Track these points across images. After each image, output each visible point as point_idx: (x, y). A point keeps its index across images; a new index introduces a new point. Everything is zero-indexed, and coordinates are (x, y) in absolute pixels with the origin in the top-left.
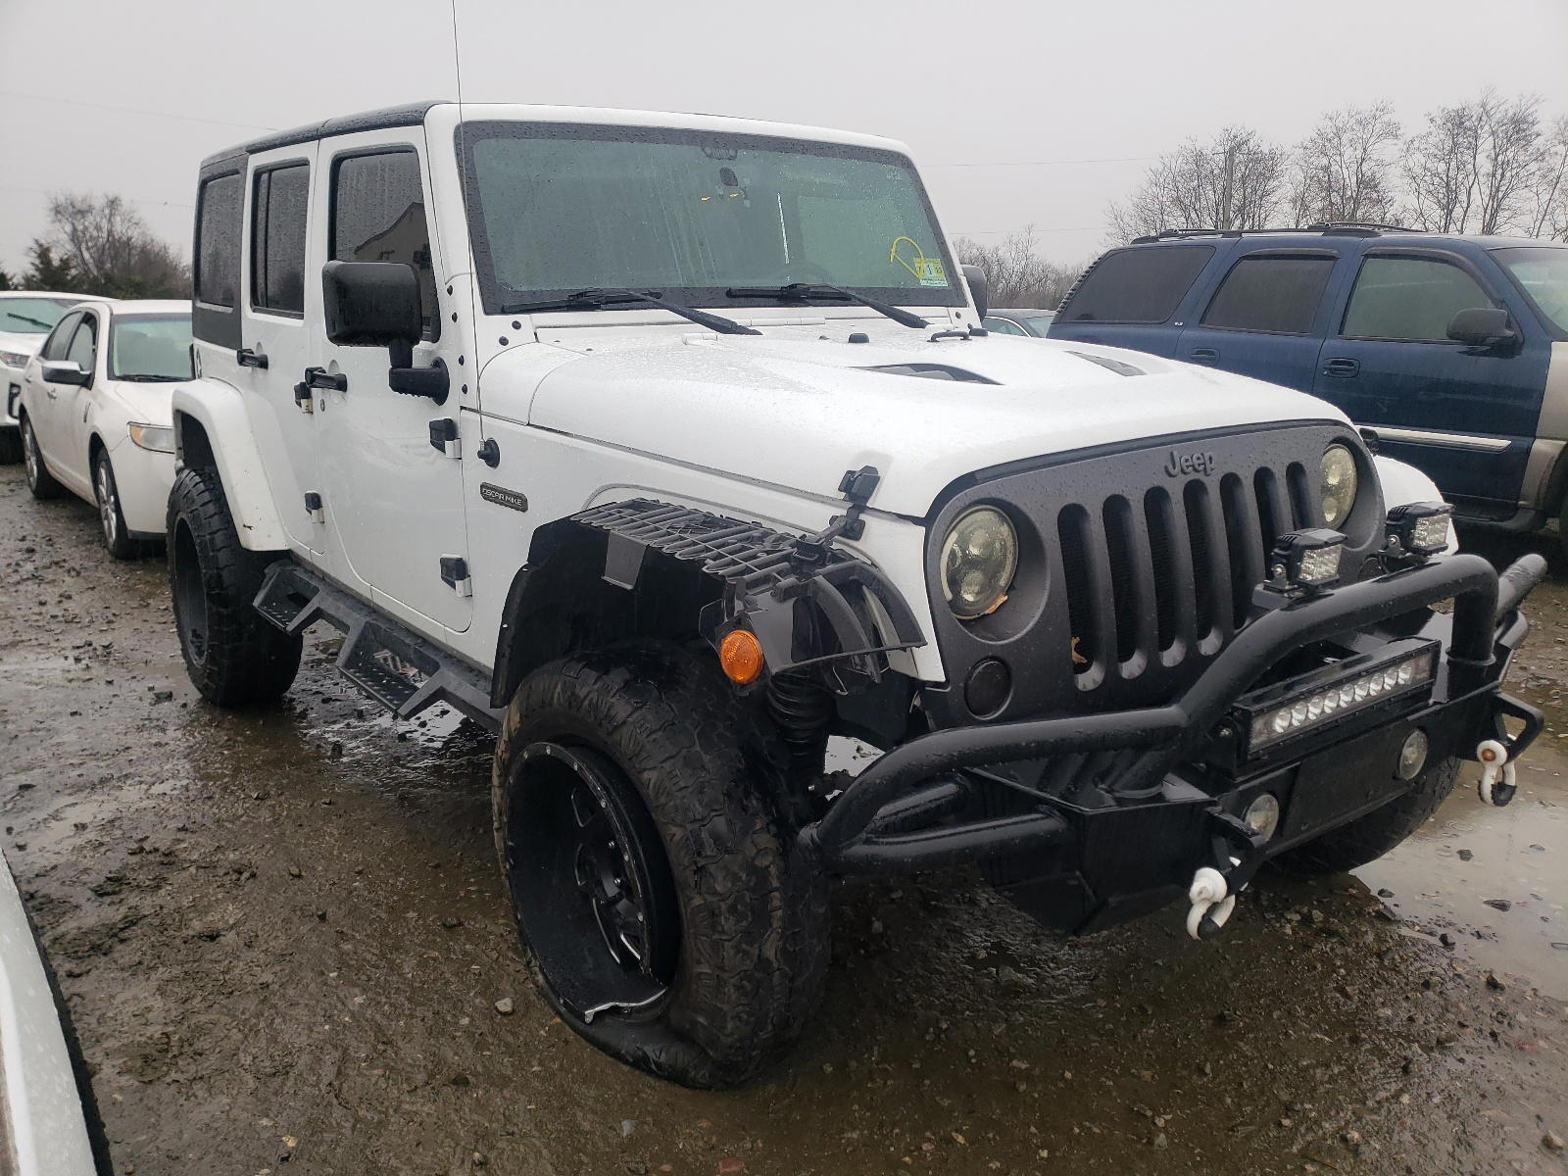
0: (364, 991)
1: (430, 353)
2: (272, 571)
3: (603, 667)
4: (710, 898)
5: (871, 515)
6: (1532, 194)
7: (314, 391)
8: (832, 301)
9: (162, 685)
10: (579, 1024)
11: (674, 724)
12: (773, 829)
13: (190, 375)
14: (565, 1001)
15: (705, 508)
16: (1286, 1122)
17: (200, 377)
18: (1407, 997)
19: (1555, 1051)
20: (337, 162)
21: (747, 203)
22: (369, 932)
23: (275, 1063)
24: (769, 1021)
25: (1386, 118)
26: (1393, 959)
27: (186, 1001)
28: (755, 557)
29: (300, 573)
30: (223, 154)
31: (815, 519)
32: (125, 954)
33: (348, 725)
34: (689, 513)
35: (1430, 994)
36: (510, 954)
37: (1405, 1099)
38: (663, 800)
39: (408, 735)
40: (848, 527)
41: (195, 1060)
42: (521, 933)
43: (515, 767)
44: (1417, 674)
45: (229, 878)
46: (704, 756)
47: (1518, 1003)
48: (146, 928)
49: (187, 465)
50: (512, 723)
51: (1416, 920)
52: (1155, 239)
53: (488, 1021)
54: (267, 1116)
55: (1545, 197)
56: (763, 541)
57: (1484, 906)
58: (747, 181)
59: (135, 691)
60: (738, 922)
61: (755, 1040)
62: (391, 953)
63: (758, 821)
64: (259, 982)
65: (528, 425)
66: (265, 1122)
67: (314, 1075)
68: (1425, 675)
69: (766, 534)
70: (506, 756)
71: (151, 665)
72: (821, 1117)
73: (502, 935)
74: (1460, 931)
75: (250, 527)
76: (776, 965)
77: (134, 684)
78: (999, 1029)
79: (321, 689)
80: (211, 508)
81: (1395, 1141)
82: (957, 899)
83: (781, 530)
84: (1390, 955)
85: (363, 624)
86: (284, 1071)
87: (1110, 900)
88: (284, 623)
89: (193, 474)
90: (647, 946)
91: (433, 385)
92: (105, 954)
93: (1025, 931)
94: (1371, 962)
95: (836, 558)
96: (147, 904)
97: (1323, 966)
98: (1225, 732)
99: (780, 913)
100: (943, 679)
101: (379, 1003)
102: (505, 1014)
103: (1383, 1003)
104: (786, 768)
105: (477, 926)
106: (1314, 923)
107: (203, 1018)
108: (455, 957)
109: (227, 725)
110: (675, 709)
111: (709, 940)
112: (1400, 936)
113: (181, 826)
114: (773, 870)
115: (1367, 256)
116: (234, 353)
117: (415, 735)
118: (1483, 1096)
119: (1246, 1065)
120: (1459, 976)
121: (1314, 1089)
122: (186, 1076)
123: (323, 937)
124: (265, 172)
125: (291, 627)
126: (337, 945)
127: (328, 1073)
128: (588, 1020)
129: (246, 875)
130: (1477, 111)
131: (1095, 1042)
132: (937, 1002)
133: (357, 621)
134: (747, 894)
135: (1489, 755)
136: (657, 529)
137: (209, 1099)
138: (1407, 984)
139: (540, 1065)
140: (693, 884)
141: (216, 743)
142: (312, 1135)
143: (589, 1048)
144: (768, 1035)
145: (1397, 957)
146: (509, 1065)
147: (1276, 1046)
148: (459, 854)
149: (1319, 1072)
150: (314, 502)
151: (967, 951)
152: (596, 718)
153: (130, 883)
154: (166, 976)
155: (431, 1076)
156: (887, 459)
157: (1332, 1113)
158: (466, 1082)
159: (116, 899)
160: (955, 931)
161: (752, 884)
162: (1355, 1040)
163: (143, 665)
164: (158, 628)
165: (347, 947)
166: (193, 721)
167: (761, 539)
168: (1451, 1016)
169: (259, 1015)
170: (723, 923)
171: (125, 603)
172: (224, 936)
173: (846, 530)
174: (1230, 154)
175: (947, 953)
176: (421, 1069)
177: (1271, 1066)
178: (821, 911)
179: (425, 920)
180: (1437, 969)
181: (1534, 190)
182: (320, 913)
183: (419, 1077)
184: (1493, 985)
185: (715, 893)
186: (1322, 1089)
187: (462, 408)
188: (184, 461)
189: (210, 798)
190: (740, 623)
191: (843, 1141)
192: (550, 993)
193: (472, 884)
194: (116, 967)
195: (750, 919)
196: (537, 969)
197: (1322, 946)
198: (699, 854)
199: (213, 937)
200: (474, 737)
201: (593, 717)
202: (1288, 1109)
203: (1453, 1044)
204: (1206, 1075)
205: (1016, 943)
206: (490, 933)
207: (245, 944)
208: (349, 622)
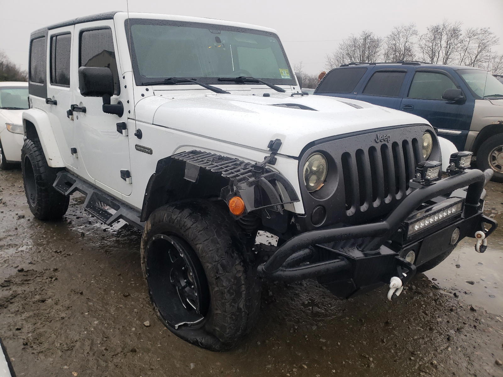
0: (98, 319)
1: (117, 99)
2: (59, 174)
3: (181, 208)
4: (221, 288)
5: (278, 156)
6: (458, 54)
7: (74, 112)
8: (253, 83)
9: (20, 213)
10: (173, 329)
11: (207, 228)
12: (242, 264)
13: (28, 107)
14: (168, 321)
15: (218, 154)
16: (412, 358)
17: (32, 108)
18: (446, 314)
19: (495, 332)
20: (81, 33)
21: (224, 49)
22: (98, 298)
23: (68, 346)
24: (241, 329)
25: (413, 29)
26: (440, 302)
27: (35, 324)
28: (239, 171)
29: (69, 175)
30: (39, 30)
31: (259, 158)
32: (13, 308)
33: (86, 226)
34: (213, 155)
35: (453, 313)
36: (147, 305)
37: (450, 349)
38: (204, 254)
39: (106, 230)
40: (271, 160)
41: (40, 346)
42: (151, 298)
43: (150, 242)
44: (457, 209)
45: (48, 280)
46: (218, 239)
47: (481, 316)
48: (19, 298)
49: (28, 138)
50: (148, 227)
51: (445, 288)
52: (348, 65)
53: (141, 329)
54: (66, 365)
55: (463, 54)
56: (241, 165)
57: (466, 283)
58: (224, 41)
59: (11, 215)
60: (231, 296)
61: (236, 335)
62: (106, 306)
63: (237, 261)
64: (61, 317)
65: (153, 124)
66: (66, 367)
67: (82, 349)
68: (460, 209)
69: (242, 163)
70: (146, 238)
71: (16, 206)
72: (258, 360)
73: (144, 299)
74: (460, 292)
75: (51, 159)
76: (243, 310)
77: (11, 213)
78: (314, 328)
79: (76, 214)
80: (37, 153)
81: (448, 364)
82: (296, 284)
83: (246, 161)
84: (439, 300)
85: (92, 193)
86: (70, 349)
87: (361, 288)
88: (64, 192)
89: (30, 141)
90: (198, 304)
91: (118, 110)
92: (5, 308)
93: (320, 294)
94: (433, 302)
95: (268, 171)
96: (20, 290)
97: (417, 304)
98: (399, 230)
99: (244, 292)
100: (304, 213)
101: (103, 323)
102: (147, 326)
103: (438, 317)
104: (245, 243)
105: (135, 295)
106: (413, 290)
107: (42, 330)
108: (128, 307)
109: (44, 226)
110: (207, 223)
111: (221, 302)
112: (441, 294)
113: (30, 262)
114: (242, 278)
115: (416, 71)
116: (45, 100)
117: (109, 230)
118: (474, 348)
119: (397, 339)
120: (461, 307)
121: (420, 346)
122: (37, 351)
123: (82, 301)
124: (54, 37)
125: (66, 194)
126: (87, 303)
127: (87, 348)
128: (176, 328)
129: (54, 279)
130: (441, 27)
131: (346, 332)
132: (293, 319)
133: (90, 192)
134: (234, 286)
135: (479, 236)
136: (203, 161)
137: (45, 359)
138: (445, 310)
139: (160, 344)
140: (215, 283)
141: (41, 233)
142: (83, 372)
143: (177, 338)
144: (240, 333)
145: (441, 301)
146: (150, 344)
147: (406, 332)
148: (127, 270)
149: (421, 340)
150: (74, 151)
151: (301, 301)
152: (179, 226)
153: (13, 282)
154: (28, 315)
155: (123, 349)
156: (284, 136)
157: (427, 354)
158: (135, 351)
159: (8, 288)
160: (297, 295)
161: (235, 283)
162: (431, 329)
163: (14, 206)
164: (18, 193)
165: (91, 304)
166: (32, 225)
167: (240, 164)
168: (461, 321)
169: (61, 329)
170: (226, 296)
171: (6, 185)
172: (47, 300)
173: (270, 161)
174: (365, 39)
175: (295, 302)
176: (120, 347)
177: (405, 339)
178: (258, 291)
179: (117, 294)
180: (454, 305)
181: (459, 52)
182: (80, 292)
183: (119, 349)
184: (472, 309)
185: (223, 286)
186: (422, 347)
187: (128, 118)
188: (27, 137)
189: (40, 252)
190: (236, 194)
191: (266, 369)
192: (162, 319)
193: (132, 281)
194: (10, 312)
195: (235, 295)
196: (157, 310)
197: (416, 298)
198: (217, 273)
199: (43, 301)
200: (129, 230)
201: (178, 225)
202: (413, 354)
203: (462, 330)
204: (384, 342)
205: (317, 299)
206: (140, 298)
207: (55, 303)
208: (87, 192)
